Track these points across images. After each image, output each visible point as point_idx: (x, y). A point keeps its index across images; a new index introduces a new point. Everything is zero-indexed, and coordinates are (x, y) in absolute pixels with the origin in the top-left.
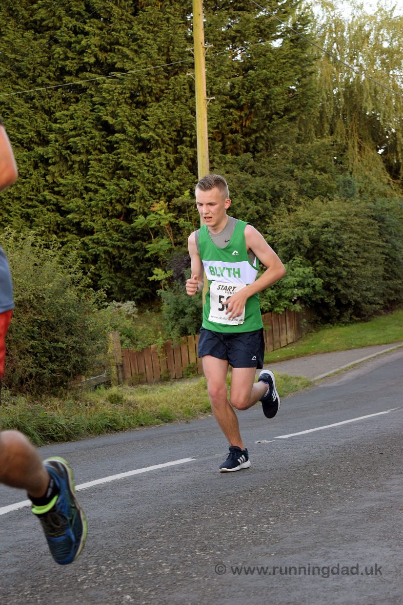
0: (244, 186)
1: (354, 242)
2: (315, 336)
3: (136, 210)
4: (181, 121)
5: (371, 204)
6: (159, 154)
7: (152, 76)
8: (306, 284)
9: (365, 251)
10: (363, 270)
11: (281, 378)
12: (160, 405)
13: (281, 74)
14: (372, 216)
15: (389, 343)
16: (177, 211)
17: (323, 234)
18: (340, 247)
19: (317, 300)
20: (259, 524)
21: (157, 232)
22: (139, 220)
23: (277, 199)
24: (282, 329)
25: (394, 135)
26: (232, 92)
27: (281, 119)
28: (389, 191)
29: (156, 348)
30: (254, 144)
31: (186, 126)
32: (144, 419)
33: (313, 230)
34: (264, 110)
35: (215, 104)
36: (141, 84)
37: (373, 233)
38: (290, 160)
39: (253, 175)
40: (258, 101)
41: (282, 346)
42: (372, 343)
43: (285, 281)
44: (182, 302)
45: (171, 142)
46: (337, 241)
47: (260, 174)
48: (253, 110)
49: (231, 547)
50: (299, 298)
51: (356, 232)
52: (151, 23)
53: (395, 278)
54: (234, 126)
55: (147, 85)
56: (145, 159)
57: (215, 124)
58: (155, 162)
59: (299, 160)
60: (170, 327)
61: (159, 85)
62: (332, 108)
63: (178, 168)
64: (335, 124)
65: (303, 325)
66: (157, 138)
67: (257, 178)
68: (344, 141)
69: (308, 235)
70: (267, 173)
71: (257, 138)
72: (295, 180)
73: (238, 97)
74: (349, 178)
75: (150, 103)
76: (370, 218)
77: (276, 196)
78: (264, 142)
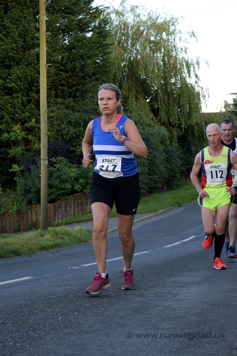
0: (68, 118)
3: (3, 130)
4: (31, 77)
5: (142, 131)
6: (18, 97)
7: (15, 50)
9: (137, 158)
11: (86, 231)
12: (13, 246)
13: (91, 53)
15: (150, 212)
16: (27, 131)
20: (68, 316)
21: (15, 143)
22: (4, 135)
25: (156, 91)
26: (62, 62)
27: (90, 79)
28: (152, 123)
29: (12, 212)
30: (74, 93)
31: (34, 81)
32: (3, 254)
34: (80, 73)
35: (52, 69)
36: (8, 55)
38: (95, 103)
39: (73, 111)
40: (77, 68)
41: (87, 212)
42: (140, 212)
44: (29, 185)
45: (25, 90)
47: (77, 111)
48: (74, 73)
49: (51, 330)
52: (15, 19)
53: (154, 174)
54: (62, 82)
55: (12, 55)
56: (9, 99)
57: (51, 80)
58: (15, 101)
60: (21, 199)
61: (19, 56)
62: (121, 74)
63: (28, 106)
64: (122, 83)
66: (16, 87)
67: (75, 113)
68: (127, 94)
70: (82, 110)
71: (76, 89)
72: (97, 115)
73: (66, 65)
75: (13, 66)
78: (80, 92)
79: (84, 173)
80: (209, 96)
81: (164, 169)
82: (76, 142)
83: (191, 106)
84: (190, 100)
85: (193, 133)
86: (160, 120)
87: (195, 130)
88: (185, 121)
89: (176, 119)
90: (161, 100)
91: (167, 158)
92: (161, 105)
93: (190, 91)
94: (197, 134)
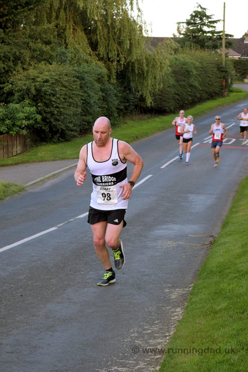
1: (63, 92)
2: (35, 149)
5: (76, 68)
8: (30, 118)
9: (70, 98)
10: (68, 110)
14: (77, 76)
17: (44, 87)
18: (54, 95)
19: (38, 127)
23: (17, 60)
24: (14, 145)
25: (96, 22)
27: (23, 9)
28: (89, 59)
30: (5, 23)
33: (38, 83)
34: (12, 3)
37: (76, 87)
38: (27, 36)
39: (3, 43)
41: (13, 155)
42: (69, 157)
43: (18, 115)
46: (52, 92)
47: (7, 43)
48: (5, 2)
50: (25, 126)
51: (65, 87)
53: (89, 115)
59: (33, 36)
62: (58, 3)
64: (59, 12)
65: (28, 143)
67: (5, 46)
68: (64, 25)
69: (35, 86)
70: (12, 43)
71: (7, 19)
72: (29, 49)
74: (64, 50)
76: (75, 77)
77: (17, 59)
78: (12, 23)
79: (11, 114)
80: (152, 31)
81: (99, 109)
82: (4, 78)
83: (131, 41)
84: (130, 36)
85: (133, 70)
86: (98, 55)
87: (135, 67)
88: (125, 58)
89: (115, 55)
90: (100, 33)
91: (103, 96)
92: (101, 39)
93: (131, 26)
94: (137, 72)
